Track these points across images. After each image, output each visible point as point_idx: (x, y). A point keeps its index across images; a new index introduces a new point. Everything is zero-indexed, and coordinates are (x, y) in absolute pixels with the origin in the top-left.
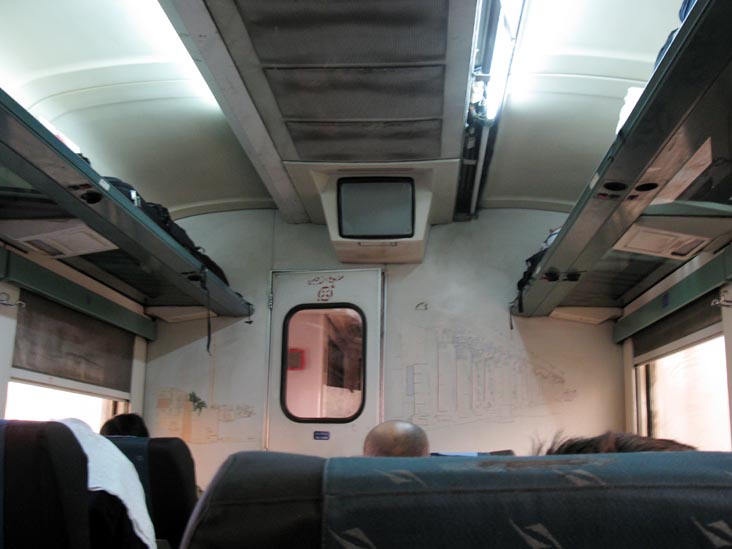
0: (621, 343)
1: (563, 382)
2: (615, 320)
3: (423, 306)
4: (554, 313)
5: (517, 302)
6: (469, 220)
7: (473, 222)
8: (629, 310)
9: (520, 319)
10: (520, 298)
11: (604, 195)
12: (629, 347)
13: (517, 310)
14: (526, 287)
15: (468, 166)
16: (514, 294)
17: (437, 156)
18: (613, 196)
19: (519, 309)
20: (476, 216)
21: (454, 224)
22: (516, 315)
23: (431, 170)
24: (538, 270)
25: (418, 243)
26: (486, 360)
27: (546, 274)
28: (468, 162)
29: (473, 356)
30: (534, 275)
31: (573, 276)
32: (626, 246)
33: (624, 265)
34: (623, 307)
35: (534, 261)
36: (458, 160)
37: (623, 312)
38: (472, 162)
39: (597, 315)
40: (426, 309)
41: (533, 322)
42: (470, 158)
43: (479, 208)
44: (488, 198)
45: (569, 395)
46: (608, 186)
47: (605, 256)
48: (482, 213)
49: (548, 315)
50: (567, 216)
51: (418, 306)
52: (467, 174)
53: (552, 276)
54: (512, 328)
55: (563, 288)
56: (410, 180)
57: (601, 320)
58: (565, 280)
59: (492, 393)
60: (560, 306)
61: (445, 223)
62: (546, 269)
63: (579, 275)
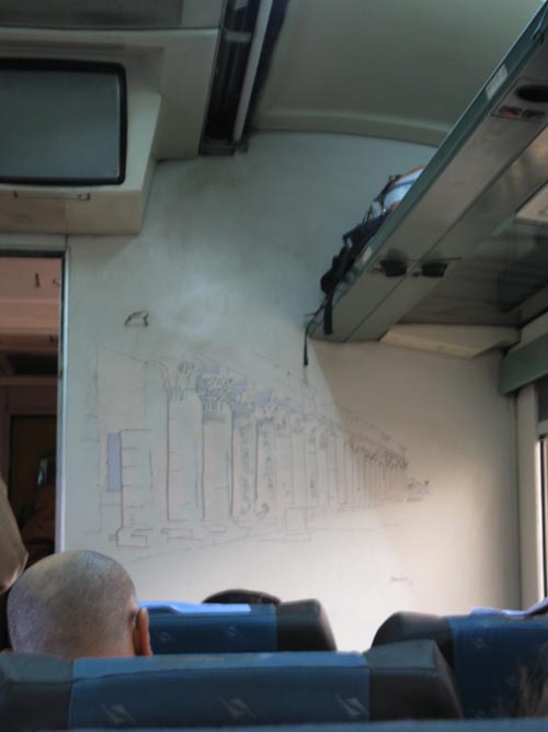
0: (515, 394)
1: (405, 466)
2: (504, 350)
3: (141, 318)
4: (390, 336)
5: (322, 313)
6: (232, 153)
7: (238, 157)
8: (531, 333)
9: (324, 347)
10: (327, 308)
11: (514, 111)
12: (529, 402)
13: (320, 329)
14: (341, 286)
15: (233, 46)
16: (316, 298)
17: (176, 24)
18: (530, 114)
19: (324, 327)
20: (244, 145)
21: (202, 162)
22: (317, 339)
23: (160, 51)
24: (367, 254)
25: (131, 196)
26: (260, 423)
27: (384, 263)
28: (232, 37)
29: (234, 415)
30: (357, 265)
31: (433, 268)
32: (542, 213)
33: (527, 247)
34: (520, 325)
35: (360, 236)
36: (215, 33)
37: (520, 336)
38: (242, 38)
39: (469, 342)
40: (146, 324)
41: (348, 352)
42: (237, 29)
43: (249, 129)
44: (270, 111)
45: (415, 489)
46: (525, 94)
47: (498, 231)
48: (256, 141)
49: (378, 339)
50: (432, 152)
51: (130, 319)
52: (231, 61)
53: (393, 267)
54: (306, 363)
55: (411, 289)
56: (118, 71)
57: (478, 351)
58: (416, 275)
59: (271, 486)
60: (404, 321)
61: (184, 158)
62: (383, 253)
63: (445, 267)
